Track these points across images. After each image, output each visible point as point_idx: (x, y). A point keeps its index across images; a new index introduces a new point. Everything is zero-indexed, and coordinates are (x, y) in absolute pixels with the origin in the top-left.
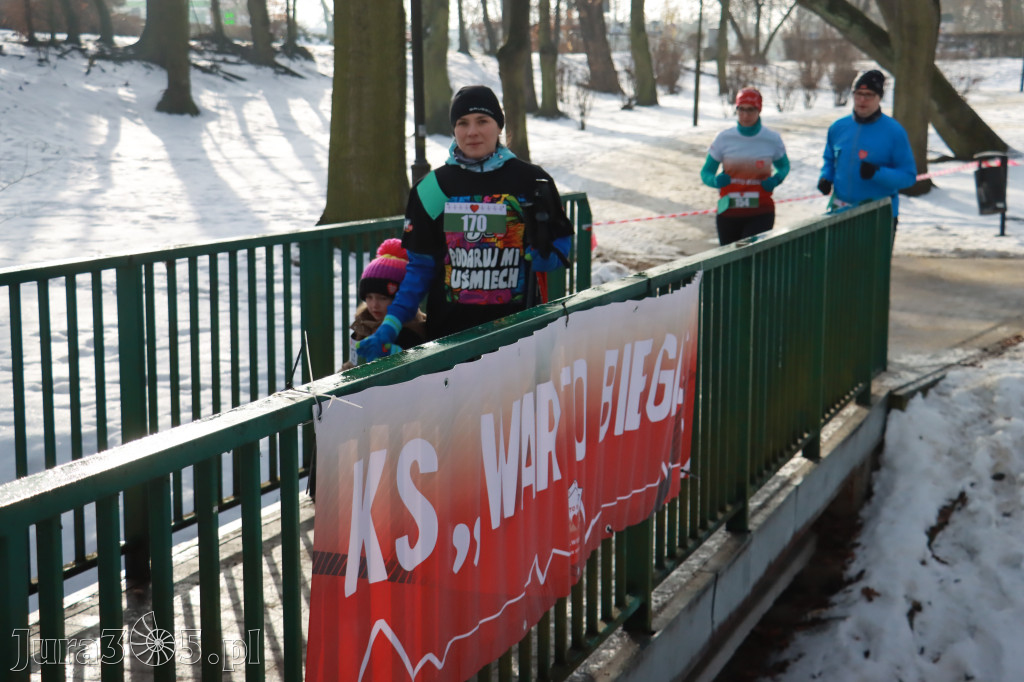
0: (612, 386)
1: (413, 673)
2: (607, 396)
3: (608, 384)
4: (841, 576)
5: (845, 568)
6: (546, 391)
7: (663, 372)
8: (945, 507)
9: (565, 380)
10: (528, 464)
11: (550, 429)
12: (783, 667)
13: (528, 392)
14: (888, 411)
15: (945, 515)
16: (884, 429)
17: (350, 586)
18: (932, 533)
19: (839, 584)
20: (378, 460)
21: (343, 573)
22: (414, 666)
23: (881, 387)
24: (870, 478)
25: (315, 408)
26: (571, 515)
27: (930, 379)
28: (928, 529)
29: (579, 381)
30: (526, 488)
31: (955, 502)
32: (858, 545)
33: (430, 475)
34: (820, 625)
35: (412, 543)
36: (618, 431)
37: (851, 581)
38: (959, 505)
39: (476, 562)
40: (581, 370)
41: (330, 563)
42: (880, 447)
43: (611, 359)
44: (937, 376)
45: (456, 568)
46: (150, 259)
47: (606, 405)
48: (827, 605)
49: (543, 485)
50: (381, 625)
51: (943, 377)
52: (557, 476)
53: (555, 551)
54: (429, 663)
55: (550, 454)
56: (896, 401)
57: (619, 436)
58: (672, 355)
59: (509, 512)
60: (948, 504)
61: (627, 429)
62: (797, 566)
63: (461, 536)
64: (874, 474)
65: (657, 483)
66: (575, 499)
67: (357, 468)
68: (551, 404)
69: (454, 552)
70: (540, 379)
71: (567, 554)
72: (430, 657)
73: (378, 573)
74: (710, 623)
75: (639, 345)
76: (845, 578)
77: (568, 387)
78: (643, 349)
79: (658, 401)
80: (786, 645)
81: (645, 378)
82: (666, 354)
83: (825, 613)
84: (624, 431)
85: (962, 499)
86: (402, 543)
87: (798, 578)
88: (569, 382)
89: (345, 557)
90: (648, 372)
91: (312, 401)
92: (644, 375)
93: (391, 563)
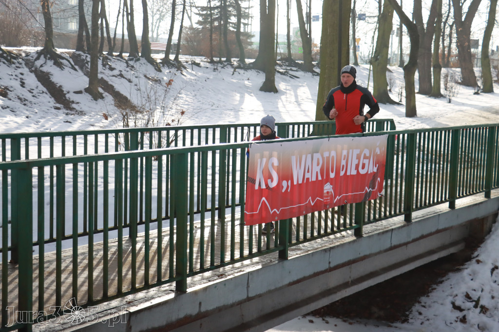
0: (345, 160)
1: (271, 213)
2: (343, 163)
3: (344, 159)
4: (471, 256)
5: (473, 254)
6: (317, 156)
7: (364, 160)
9: (326, 154)
10: (308, 172)
11: (318, 165)
12: (441, 282)
13: (309, 154)
17: (257, 187)
19: (469, 259)
20: (265, 160)
21: (255, 184)
22: (272, 211)
25: (250, 145)
26: (325, 191)
29: (333, 157)
30: (307, 178)
32: (479, 247)
33: (277, 166)
34: (459, 270)
35: (272, 181)
36: (348, 174)
37: (474, 258)
39: (289, 191)
40: (333, 153)
41: (252, 181)
43: (345, 153)
45: (283, 191)
46: (230, 126)
47: (343, 166)
48: (463, 265)
49: (314, 179)
50: (264, 199)
52: (320, 178)
53: (318, 198)
54: (275, 211)
55: (317, 172)
58: (368, 155)
59: (300, 182)
61: (351, 174)
63: (284, 183)
64: (493, 225)
65: (364, 192)
66: (328, 188)
67: (259, 161)
68: (318, 160)
69: (283, 187)
70: (317, 152)
71: (323, 200)
72: (275, 210)
73: (263, 186)
75: (355, 150)
76: (472, 257)
77: (328, 158)
78: (356, 152)
79: (363, 168)
80: (445, 276)
81: (358, 160)
82: (365, 155)
83: (462, 267)
86: (269, 181)
87: (452, 255)
88: (328, 156)
89: (255, 180)
91: (249, 144)
92: (357, 159)
93: (267, 185)
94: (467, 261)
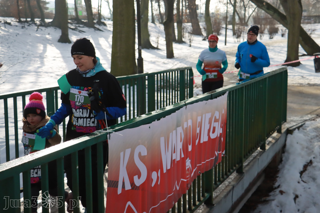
2: (198, 131)
3: (198, 127)
5: (274, 184)
6: (180, 130)
7: (215, 123)
8: (305, 165)
9: (185, 126)
10: (174, 152)
11: (181, 142)
13: (174, 130)
14: (287, 135)
15: (305, 167)
16: (286, 140)
17: (119, 191)
18: (301, 173)
19: (272, 189)
20: (128, 152)
21: (117, 187)
23: (285, 127)
24: (281, 155)
25: (108, 135)
26: (187, 168)
27: (300, 124)
28: (300, 172)
29: (190, 126)
30: (173, 160)
31: (308, 163)
32: (278, 177)
33: (145, 156)
34: (266, 202)
35: (139, 177)
36: (202, 142)
37: (276, 188)
38: (310, 164)
39: (159, 183)
40: (190, 123)
41: (113, 184)
42: (284, 146)
43: (199, 119)
44: (302, 124)
45: (153, 185)
47: (198, 134)
48: (268, 196)
49: (178, 159)
50: (129, 203)
51: (304, 124)
52: (183, 156)
53: (182, 179)
55: (181, 149)
56: (289, 132)
57: (202, 143)
58: (217, 118)
59: (169, 168)
60: (306, 164)
61: (204, 141)
62: (258, 184)
63: (154, 175)
64: (283, 154)
65: (214, 158)
66: (188, 163)
67: (122, 154)
68: (181, 133)
69: (152, 180)
70: (178, 126)
71: (185, 180)
73: (128, 187)
74: (231, 201)
75: (207, 114)
76: (274, 187)
77: (186, 128)
78: (208, 116)
79: (213, 132)
80: (255, 209)
82: (215, 117)
83: (268, 198)
84: (203, 142)
85: (311, 162)
86: (136, 178)
87: (259, 187)
88: (187, 127)
89: (118, 182)
90: (210, 123)
91: (107, 133)
92: (209, 124)
93: (132, 183)
94: (270, 191)
